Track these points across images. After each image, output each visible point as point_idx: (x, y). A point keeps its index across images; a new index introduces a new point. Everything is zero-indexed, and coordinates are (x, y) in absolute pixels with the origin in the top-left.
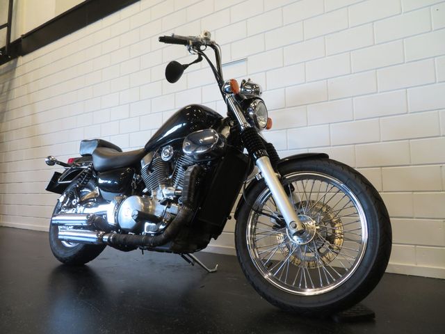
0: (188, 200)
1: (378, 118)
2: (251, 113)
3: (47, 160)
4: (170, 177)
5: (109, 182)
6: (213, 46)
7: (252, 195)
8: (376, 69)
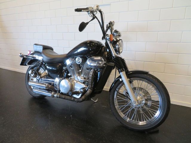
0: (91, 87)
1: (167, 43)
2: (117, 47)
3: (20, 55)
4: (80, 71)
5: (51, 68)
6: (100, 11)
7: (116, 84)
8: (171, 20)
